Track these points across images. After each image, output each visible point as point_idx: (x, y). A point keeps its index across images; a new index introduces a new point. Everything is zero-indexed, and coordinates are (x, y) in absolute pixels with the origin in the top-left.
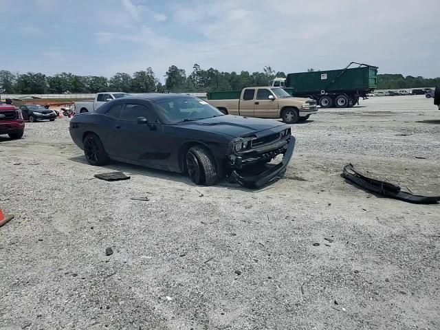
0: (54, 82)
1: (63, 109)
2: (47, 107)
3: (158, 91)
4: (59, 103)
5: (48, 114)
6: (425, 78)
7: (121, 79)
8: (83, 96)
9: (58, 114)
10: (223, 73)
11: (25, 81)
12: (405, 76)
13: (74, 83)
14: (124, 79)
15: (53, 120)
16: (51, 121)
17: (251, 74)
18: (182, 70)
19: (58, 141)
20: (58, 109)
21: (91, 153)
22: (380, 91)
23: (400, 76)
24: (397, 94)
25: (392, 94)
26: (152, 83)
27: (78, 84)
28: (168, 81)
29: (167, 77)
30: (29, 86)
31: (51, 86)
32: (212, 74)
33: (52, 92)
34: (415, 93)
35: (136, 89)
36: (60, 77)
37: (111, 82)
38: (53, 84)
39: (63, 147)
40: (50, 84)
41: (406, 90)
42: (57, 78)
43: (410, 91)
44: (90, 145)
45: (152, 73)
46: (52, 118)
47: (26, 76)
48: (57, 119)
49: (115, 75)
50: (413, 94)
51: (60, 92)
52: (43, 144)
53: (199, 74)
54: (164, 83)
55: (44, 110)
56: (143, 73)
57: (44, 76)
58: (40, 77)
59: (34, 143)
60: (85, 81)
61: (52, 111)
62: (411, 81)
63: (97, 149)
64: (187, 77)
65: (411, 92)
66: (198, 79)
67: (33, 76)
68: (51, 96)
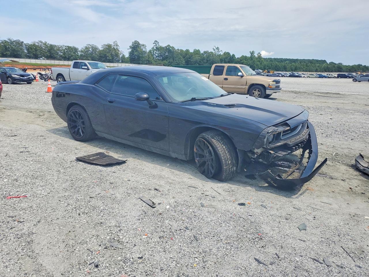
0: (31, 49)
1: (40, 74)
2: (25, 70)
3: (122, 62)
4: (35, 67)
5: (26, 77)
6: (345, 64)
7: (90, 49)
8: (57, 62)
9: (35, 78)
10: (178, 50)
11: (5, 46)
12: (328, 62)
13: (49, 51)
14: (93, 50)
15: (30, 83)
16: (28, 83)
17: (202, 52)
18: (143, 45)
19: (36, 107)
20: (35, 73)
21: (76, 127)
22: (311, 73)
23: (325, 61)
24: (325, 77)
25: (321, 77)
26: (117, 55)
27: (53, 52)
28: (131, 54)
29: (130, 50)
30: (9, 51)
31: (29, 52)
32: (169, 50)
33: (29, 57)
34: (339, 76)
35: (103, 59)
36: (36, 44)
37: (82, 51)
38: (30, 50)
39: (41, 114)
40: (28, 50)
41: (331, 73)
42: (34, 45)
43: (335, 74)
44: (74, 118)
45: (117, 45)
46: (29, 81)
47: (6, 42)
48: (34, 83)
49: (85, 45)
50: (338, 77)
51: (36, 57)
52: (21, 109)
53: (158, 49)
54: (127, 55)
55: (22, 73)
56: (109, 46)
57: (23, 42)
58: (19, 43)
59: (11, 108)
60: (59, 50)
61: (29, 75)
62: (334, 67)
63: (83, 123)
64: (148, 51)
65: (336, 76)
66: (157, 53)
67: (12, 42)
68: (28, 61)
